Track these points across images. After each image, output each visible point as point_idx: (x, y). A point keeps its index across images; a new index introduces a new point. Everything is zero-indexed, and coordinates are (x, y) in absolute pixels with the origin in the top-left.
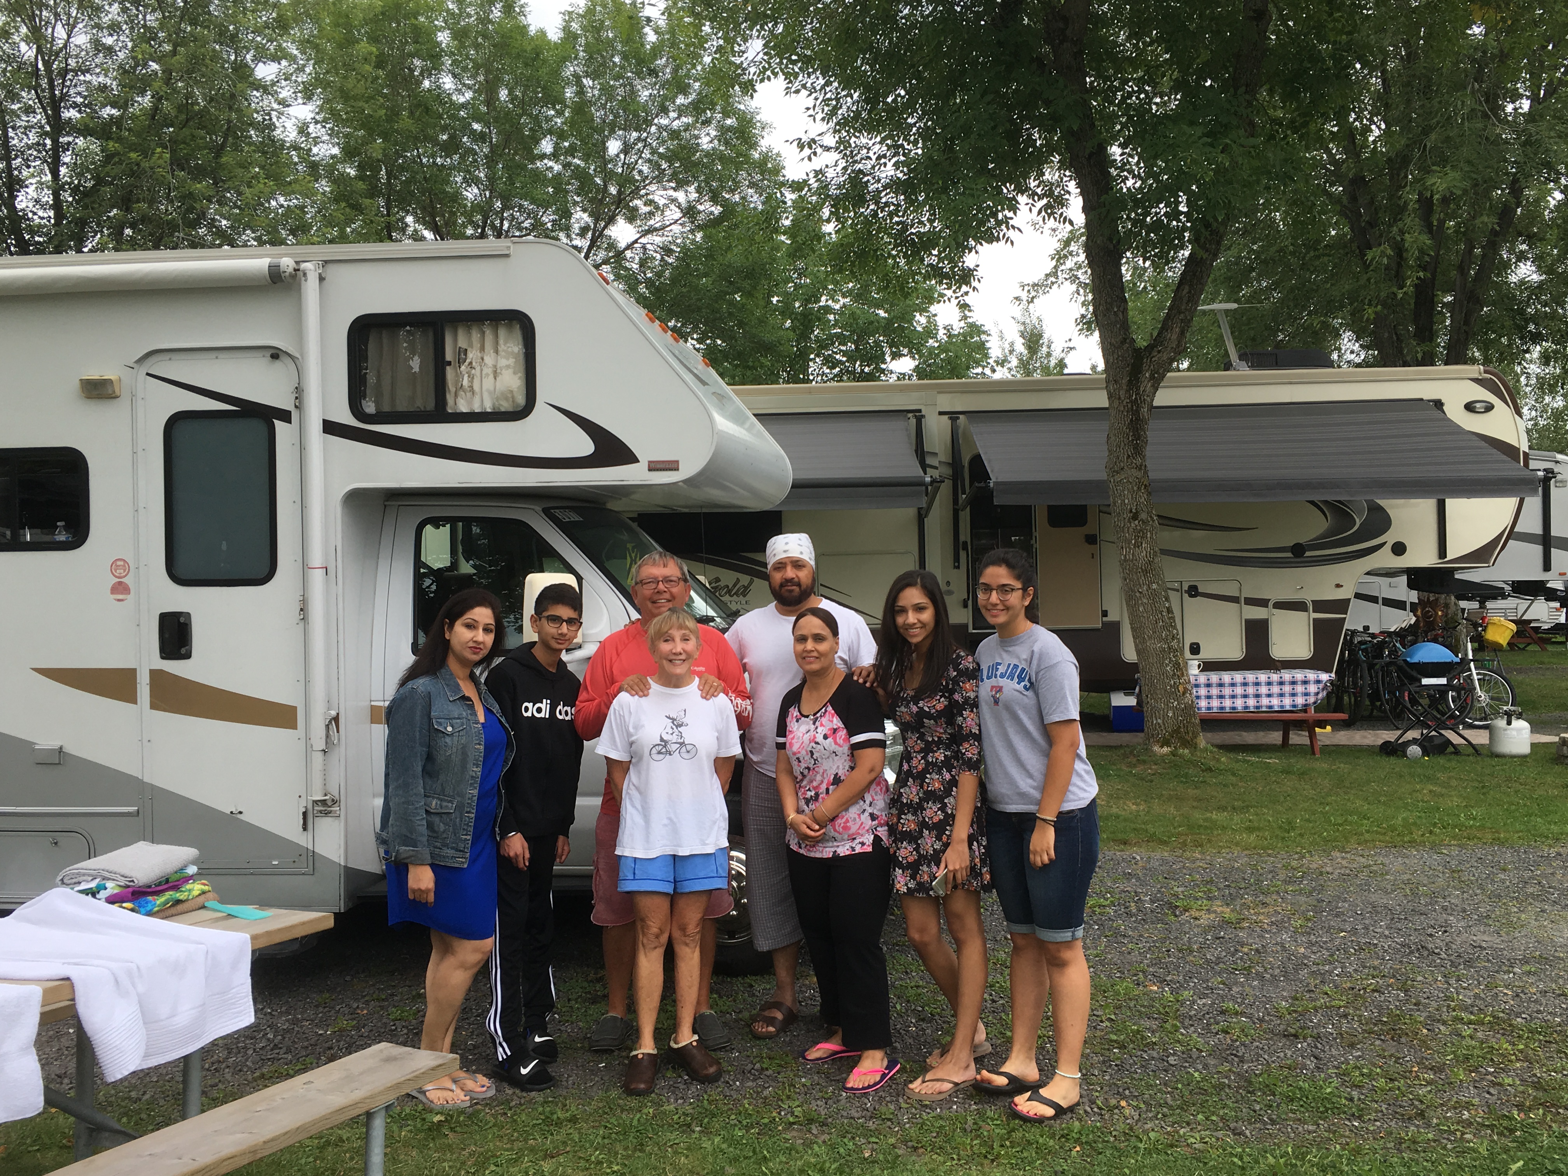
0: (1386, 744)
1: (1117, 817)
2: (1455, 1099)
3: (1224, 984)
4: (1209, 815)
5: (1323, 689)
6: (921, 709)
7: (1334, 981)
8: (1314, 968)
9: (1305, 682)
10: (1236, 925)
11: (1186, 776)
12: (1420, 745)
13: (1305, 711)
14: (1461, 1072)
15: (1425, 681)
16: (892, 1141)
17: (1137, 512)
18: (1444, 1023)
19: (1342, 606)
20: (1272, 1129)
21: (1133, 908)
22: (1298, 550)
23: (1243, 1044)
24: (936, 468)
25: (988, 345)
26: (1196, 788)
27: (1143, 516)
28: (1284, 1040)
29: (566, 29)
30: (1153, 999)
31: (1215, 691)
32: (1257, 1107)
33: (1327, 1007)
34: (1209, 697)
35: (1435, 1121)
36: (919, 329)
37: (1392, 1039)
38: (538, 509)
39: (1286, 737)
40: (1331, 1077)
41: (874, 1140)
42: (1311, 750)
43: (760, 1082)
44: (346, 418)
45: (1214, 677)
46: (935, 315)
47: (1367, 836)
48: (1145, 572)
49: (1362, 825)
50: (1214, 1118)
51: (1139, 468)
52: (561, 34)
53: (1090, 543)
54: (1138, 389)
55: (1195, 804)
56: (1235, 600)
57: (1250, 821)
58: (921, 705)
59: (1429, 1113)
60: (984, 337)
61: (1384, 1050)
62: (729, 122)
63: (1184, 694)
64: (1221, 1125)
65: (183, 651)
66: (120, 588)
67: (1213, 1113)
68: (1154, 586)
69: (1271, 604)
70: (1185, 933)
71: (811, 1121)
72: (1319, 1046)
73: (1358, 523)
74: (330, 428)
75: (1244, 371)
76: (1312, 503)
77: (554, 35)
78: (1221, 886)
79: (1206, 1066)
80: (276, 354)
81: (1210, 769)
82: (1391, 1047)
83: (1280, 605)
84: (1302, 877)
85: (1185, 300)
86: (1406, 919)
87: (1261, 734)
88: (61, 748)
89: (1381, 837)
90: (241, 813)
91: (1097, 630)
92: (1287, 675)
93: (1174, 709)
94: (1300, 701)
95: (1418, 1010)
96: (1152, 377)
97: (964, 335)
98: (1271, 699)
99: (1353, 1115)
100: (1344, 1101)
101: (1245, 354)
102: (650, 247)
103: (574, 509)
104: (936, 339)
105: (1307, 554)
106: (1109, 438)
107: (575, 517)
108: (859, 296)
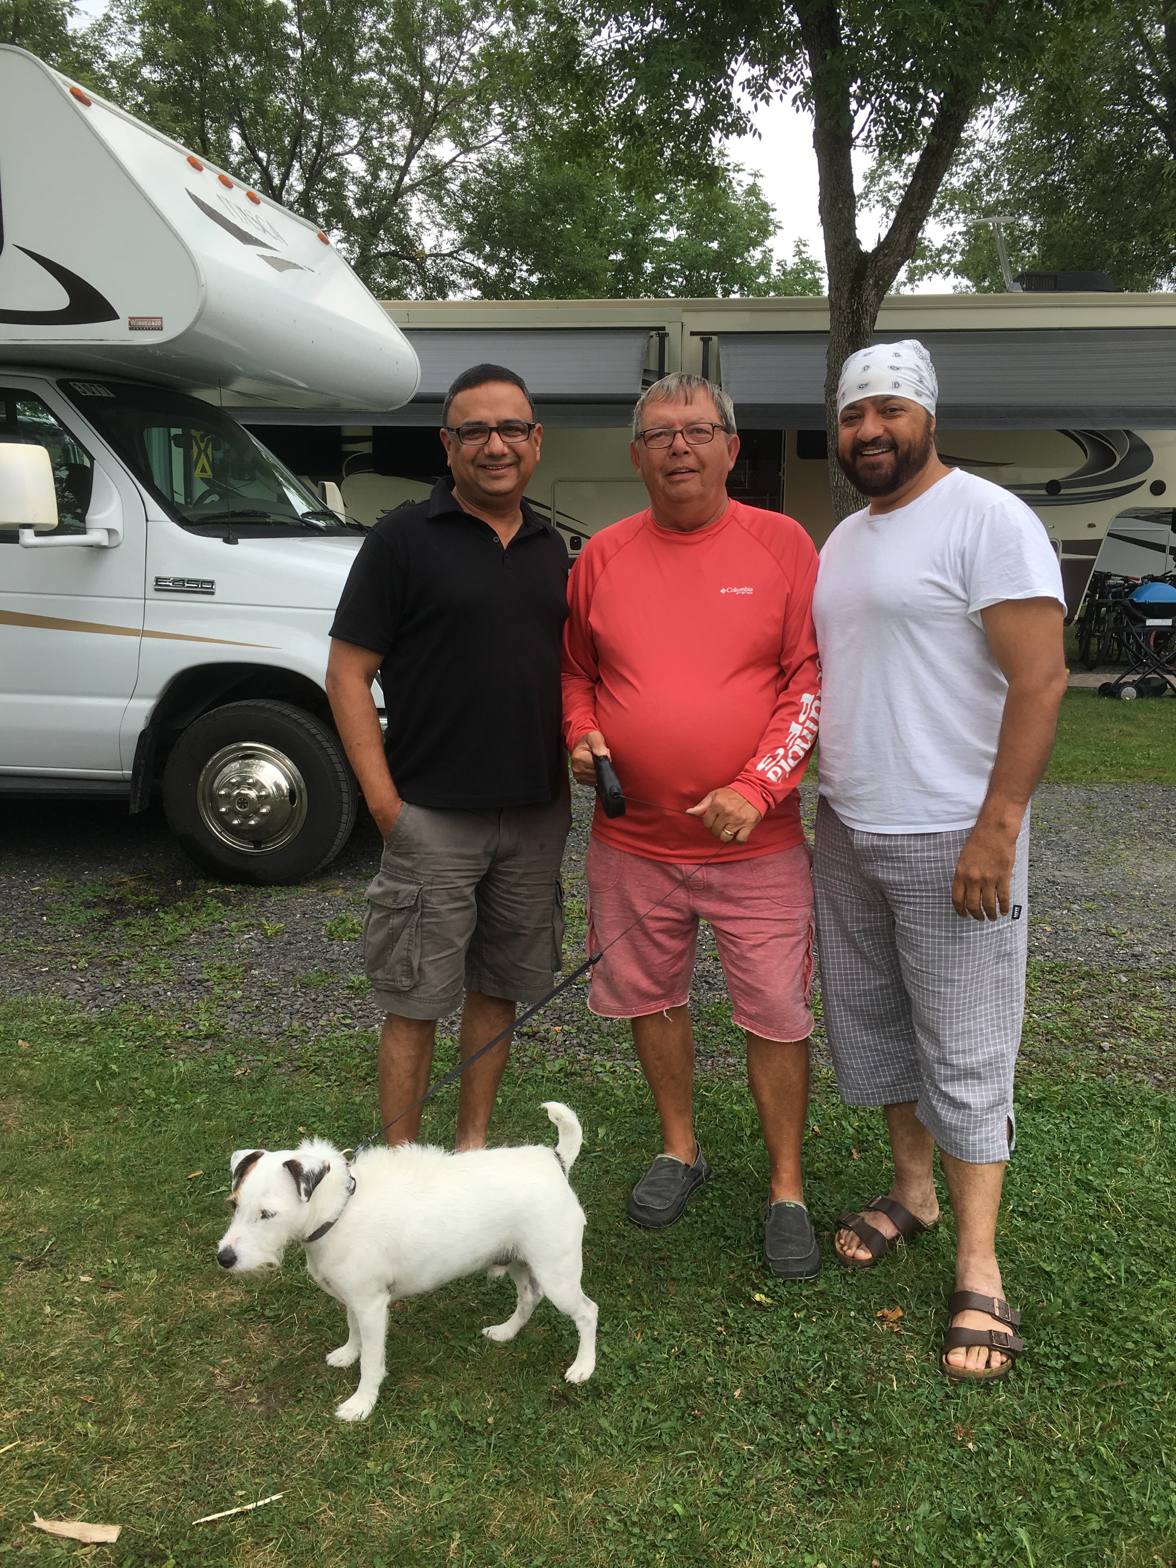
0: (1105, 686)
12: (1136, 687)
15: (1150, 622)
19: (1093, 546)
22: (1053, 487)
36: (753, 265)
38: (52, 381)
46: (771, 251)
54: (859, 296)
73: (1118, 460)
75: (1018, 292)
96: (876, 284)
97: (798, 271)
101: (1021, 276)
102: (469, 167)
103: (106, 385)
104: (768, 275)
105: (1063, 492)
106: (828, 352)
107: (104, 393)
108: (693, 228)
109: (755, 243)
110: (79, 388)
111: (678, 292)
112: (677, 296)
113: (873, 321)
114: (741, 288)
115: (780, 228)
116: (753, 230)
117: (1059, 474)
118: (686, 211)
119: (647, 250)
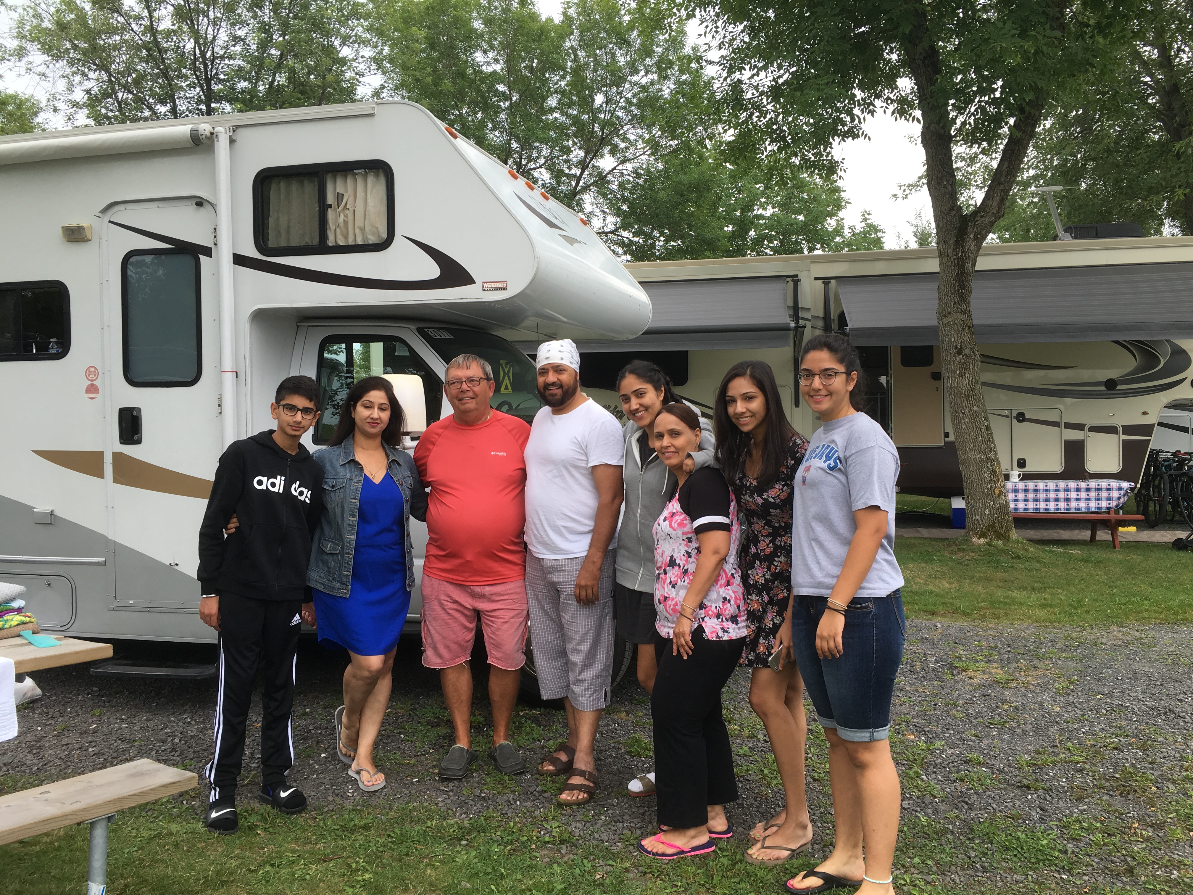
0: (1179, 540)
1: (931, 593)
2: (1167, 858)
3: (976, 736)
4: (1010, 593)
5: (1124, 495)
6: (766, 500)
7: (1079, 738)
8: (1065, 726)
9: (1109, 489)
10: (1005, 685)
11: (998, 561)
13: (1109, 513)
14: (1179, 831)
16: (627, 864)
17: (961, 348)
18: (1174, 782)
19: (1147, 429)
20: (982, 877)
21: (918, 667)
22: (1111, 384)
23: (976, 793)
24: (809, 320)
25: (883, 240)
26: (1005, 572)
27: (967, 351)
28: (1017, 791)
29: (565, 14)
30: (906, 747)
31: (1031, 496)
32: (973, 854)
33: (1065, 762)
34: (1026, 500)
35: (1143, 878)
36: (830, 229)
37: (1121, 794)
38: (413, 327)
39: (1093, 535)
40: (1052, 829)
41: (611, 862)
42: (1113, 544)
43: (537, 803)
44: (251, 251)
45: (1031, 484)
46: (843, 219)
47: (1146, 614)
48: (968, 396)
49: (1143, 605)
50: (929, 862)
51: (963, 312)
52: (562, 18)
53: (935, 379)
54: (963, 247)
55: (1000, 584)
56: (1056, 424)
57: (1045, 599)
58: (765, 496)
59: (1138, 871)
60: (880, 234)
61: (1110, 805)
62: (684, 77)
63: (999, 496)
64: (934, 869)
65: (136, 437)
66: (92, 389)
67: (930, 857)
68: (975, 408)
69: (1086, 428)
70: (957, 690)
71: (562, 842)
72: (1048, 797)
73: (1162, 362)
74: (239, 260)
75: (1068, 240)
76: (1117, 342)
77: (558, 19)
78: (1003, 651)
79: (936, 811)
80: (200, 203)
81: (1019, 557)
82: (1118, 803)
83: (1094, 429)
84: (1078, 646)
85: (1004, 174)
86: (1161, 685)
87: (1076, 532)
88: (52, 512)
89: (1157, 615)
90: (177, 565)
91: (941, 448)
92: (1093, 484)
93: (989, 507)
94: (1104, 504)
95: (1152, 769)
96: (976, 238)
97: (864, 233)
98: (1079, 503)
99: (1063, 868)
100: (1057, 854)
101: (1070, 228)
102: (625, 172)
103: (447, 330)
104: (842, 236)
105: (1119, 387)
106: (939, 288)
107: (446, 335)
108: (785, 206)
109: (831, 215)
110: (431, 332)
111: (776, 251)
112: (774, 254)
113: (974, 264)
114: (822, 246)
115: (849, 203)
116: (829, 206)
117: (1113, 374)
118: (779, 195)
119: (752, 223)
